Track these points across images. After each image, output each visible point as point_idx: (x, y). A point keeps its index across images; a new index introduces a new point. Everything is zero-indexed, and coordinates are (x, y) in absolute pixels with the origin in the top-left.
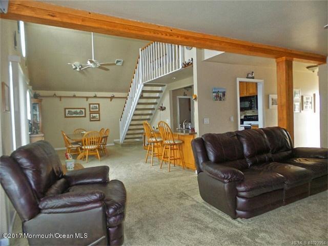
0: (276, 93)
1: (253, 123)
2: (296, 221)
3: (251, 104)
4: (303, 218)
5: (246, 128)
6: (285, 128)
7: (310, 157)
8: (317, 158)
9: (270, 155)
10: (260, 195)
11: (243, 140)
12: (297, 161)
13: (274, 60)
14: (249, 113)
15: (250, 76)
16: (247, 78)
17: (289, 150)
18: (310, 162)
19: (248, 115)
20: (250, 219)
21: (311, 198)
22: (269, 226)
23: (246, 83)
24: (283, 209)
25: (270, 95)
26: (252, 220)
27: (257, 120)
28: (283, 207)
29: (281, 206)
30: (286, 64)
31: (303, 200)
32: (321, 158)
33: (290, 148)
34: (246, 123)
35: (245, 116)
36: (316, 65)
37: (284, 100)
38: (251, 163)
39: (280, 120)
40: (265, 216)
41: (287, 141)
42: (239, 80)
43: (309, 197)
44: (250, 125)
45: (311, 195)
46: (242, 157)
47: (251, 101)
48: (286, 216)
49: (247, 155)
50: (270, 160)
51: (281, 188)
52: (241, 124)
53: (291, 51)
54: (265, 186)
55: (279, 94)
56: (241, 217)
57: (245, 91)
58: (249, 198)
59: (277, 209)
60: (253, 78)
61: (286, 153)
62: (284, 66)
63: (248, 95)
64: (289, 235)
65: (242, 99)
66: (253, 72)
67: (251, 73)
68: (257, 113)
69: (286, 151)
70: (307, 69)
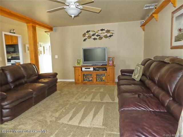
0: (28, 43)
1: (17, 61)
2: (40, 112)
3: (15, 50)
4: (43, 109)
5: (12, 64)
6: (34, 63)
7: (46, 78)
8: (50, 78)
9: (26, 79)
10: (18, 104)
11: (7, 72)
12: (41, 80)
13: (26, 24)
14: (14, 55)
15: (12, 31)
16: (10, 32)
17: (36, 75)
18: (46, 80)
19: (13, 56)
20: (13, 121)
21: (48, 98)
22: (25, 120)
23: (11, 36)
24: (33, 108)
25: (26, 45)
26: (14, 121)
27: (19, 59)
28: (33, 107)
29: (32, 107)
30: (32, 28)
31: (43, 100)
32: (51, 78)
33: (37, 74)
34: (13, 62)
35: (12, 57)
36: (48, 31)
37: (33, 48)
38: (13, 86)
39: (31, 59)
40: (23, 115)
41: (35, 71)
42: (4, 33)
43: (47, 98)
44: (15, 63)
45: (47, 97)
46: (7, 83)
47: (15, 48)
48: (35, 111)
49: (10, 81)
50: (26, 82)
51: (31, 97)
52: (8, 62)
53: (35, 21)
54: (21, 98)
55: (30, 44)
56: (7, 121)
57: (10, 41)
58: (11, 108)
59: (30, 109)
60: (14, 33)
61: (35, 77)
62: (31, 29)
63: (12, 44)
64: (35, 121)
65: (7, 46)
66: (14, 30)
67: (13, 30)
68: (19, 55)
69: (35, 76)
70: (45, 33)
